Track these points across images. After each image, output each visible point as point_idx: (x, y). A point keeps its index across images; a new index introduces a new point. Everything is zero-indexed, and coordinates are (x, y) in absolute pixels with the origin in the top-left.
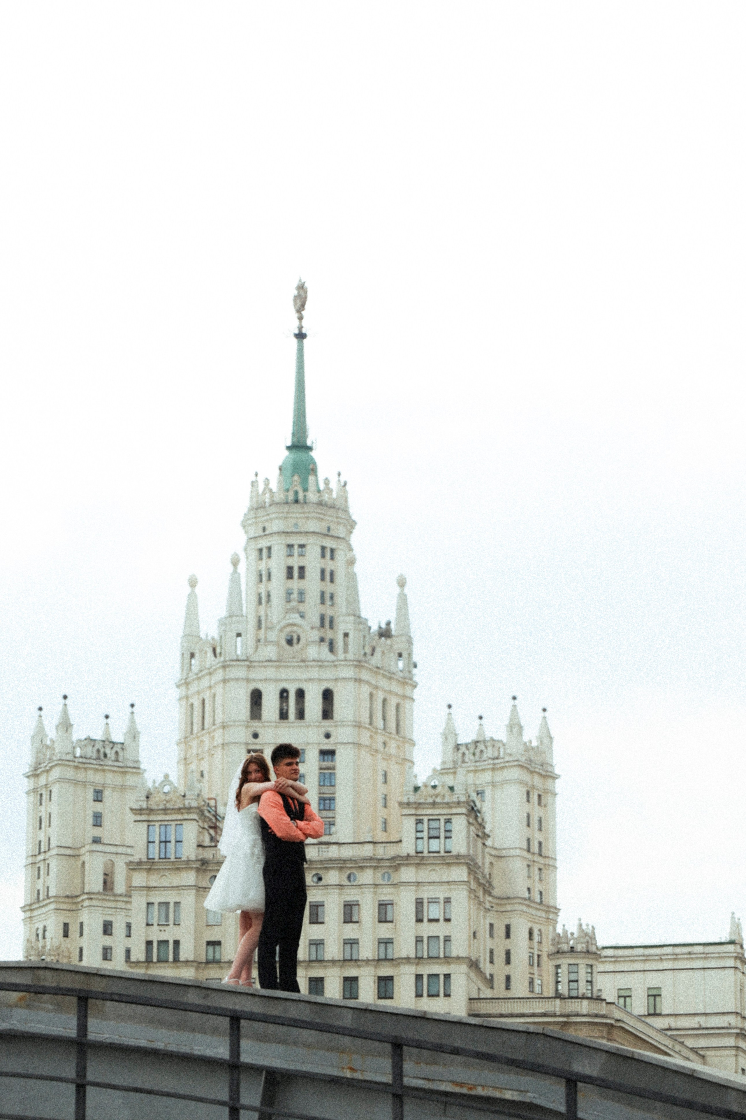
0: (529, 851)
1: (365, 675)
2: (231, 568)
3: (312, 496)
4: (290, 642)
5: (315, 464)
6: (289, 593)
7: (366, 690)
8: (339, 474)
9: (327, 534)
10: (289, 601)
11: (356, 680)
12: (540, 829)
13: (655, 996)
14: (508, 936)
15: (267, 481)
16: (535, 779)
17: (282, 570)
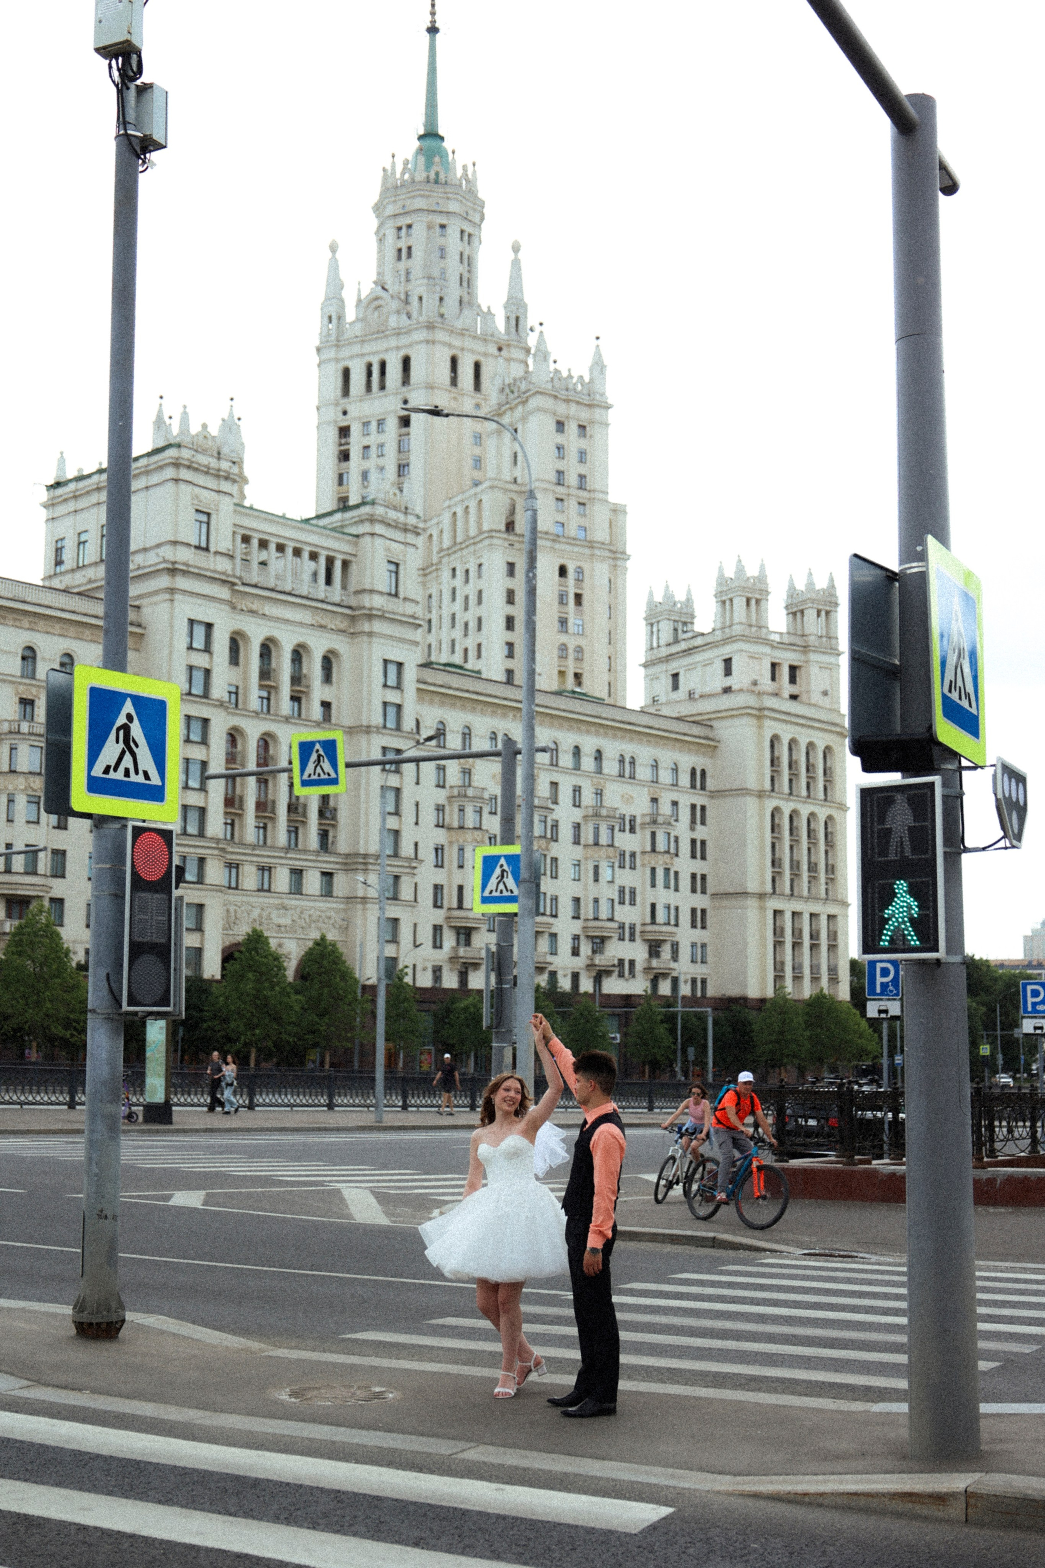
7: (441, 351)
10: (398, 282)
11: (427, 342)
16: (573, 409)
17: (391, 254)
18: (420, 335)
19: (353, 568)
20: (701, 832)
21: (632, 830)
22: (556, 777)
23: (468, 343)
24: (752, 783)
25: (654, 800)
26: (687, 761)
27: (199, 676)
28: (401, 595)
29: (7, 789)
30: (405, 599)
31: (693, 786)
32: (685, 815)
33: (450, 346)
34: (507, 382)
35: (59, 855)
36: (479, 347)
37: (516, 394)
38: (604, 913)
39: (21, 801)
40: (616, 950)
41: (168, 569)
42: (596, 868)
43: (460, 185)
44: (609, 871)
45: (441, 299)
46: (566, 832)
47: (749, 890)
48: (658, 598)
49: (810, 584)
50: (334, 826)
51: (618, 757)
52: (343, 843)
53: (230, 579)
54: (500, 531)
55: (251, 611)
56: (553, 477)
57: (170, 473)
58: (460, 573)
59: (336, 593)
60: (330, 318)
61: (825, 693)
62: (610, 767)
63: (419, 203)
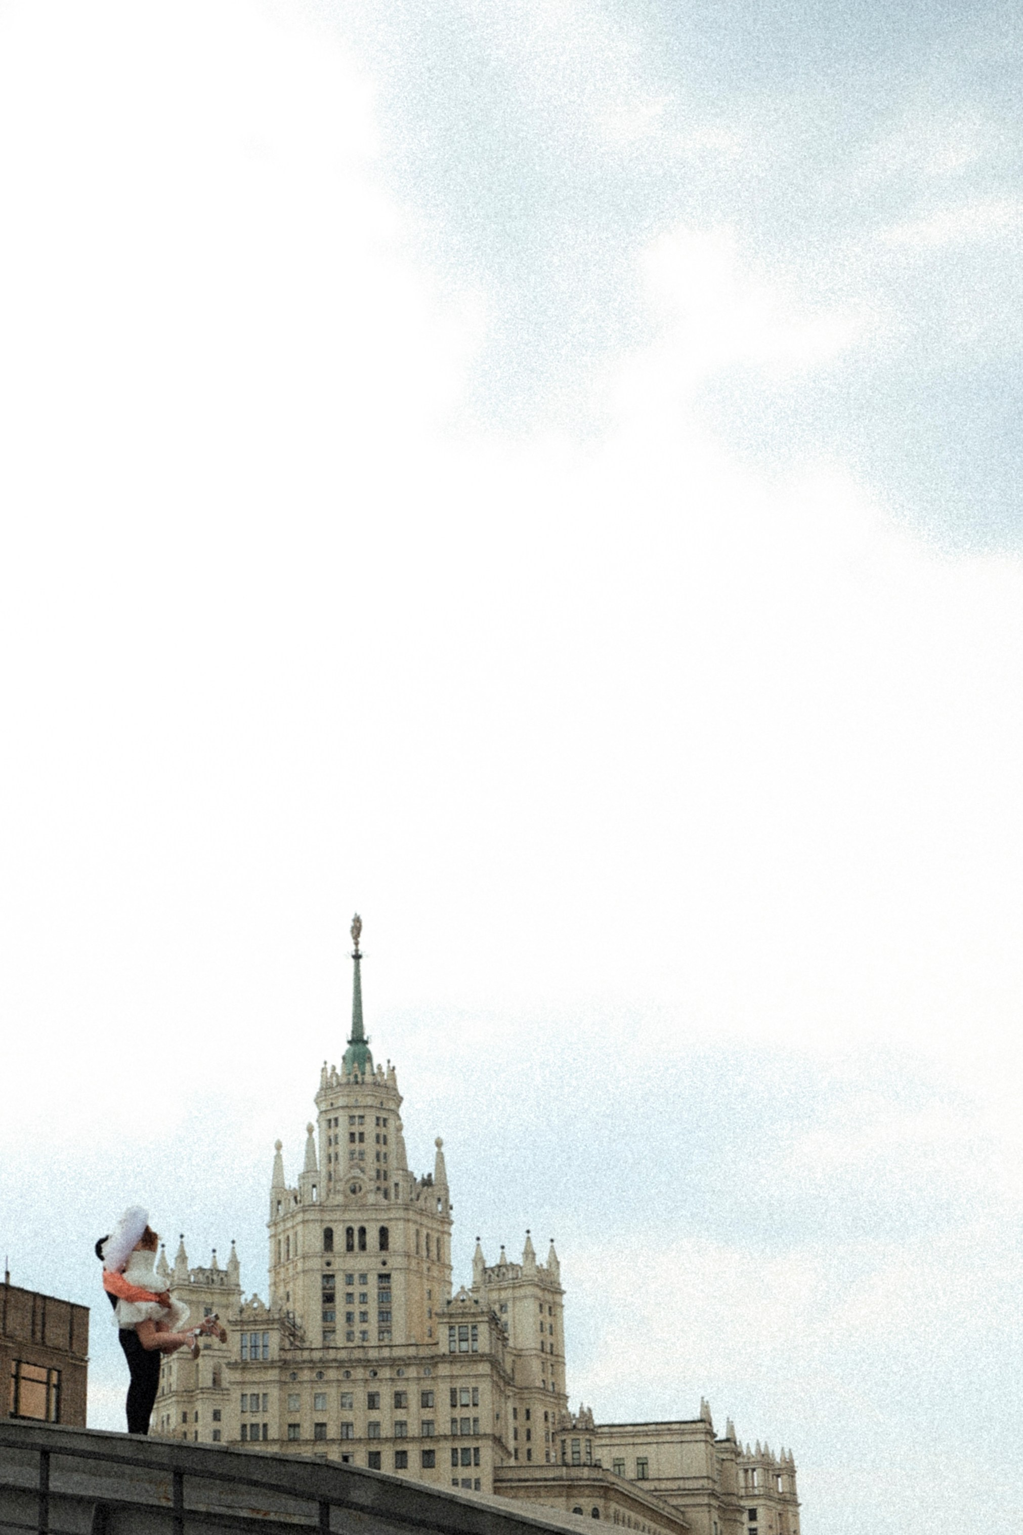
0: (543, 1350)
1: (411, 1215)
2: (306, 1135)
3: (368, 1078)
4: (354, 1191)
5: (370, 1053)
6: (352, 1153)
7: (413, 1227)
8: (389, 1061)
9: (381, 1107)
10: (352, 1159)
11: (405, 1220)
12: (551, 1334)
13: (643, 1464)
14: (528, 1418)
15: (334, 1068)
16: (546, 1295)
23: (424, 1220)
33: (416, 1222)
36: (429, 1223)
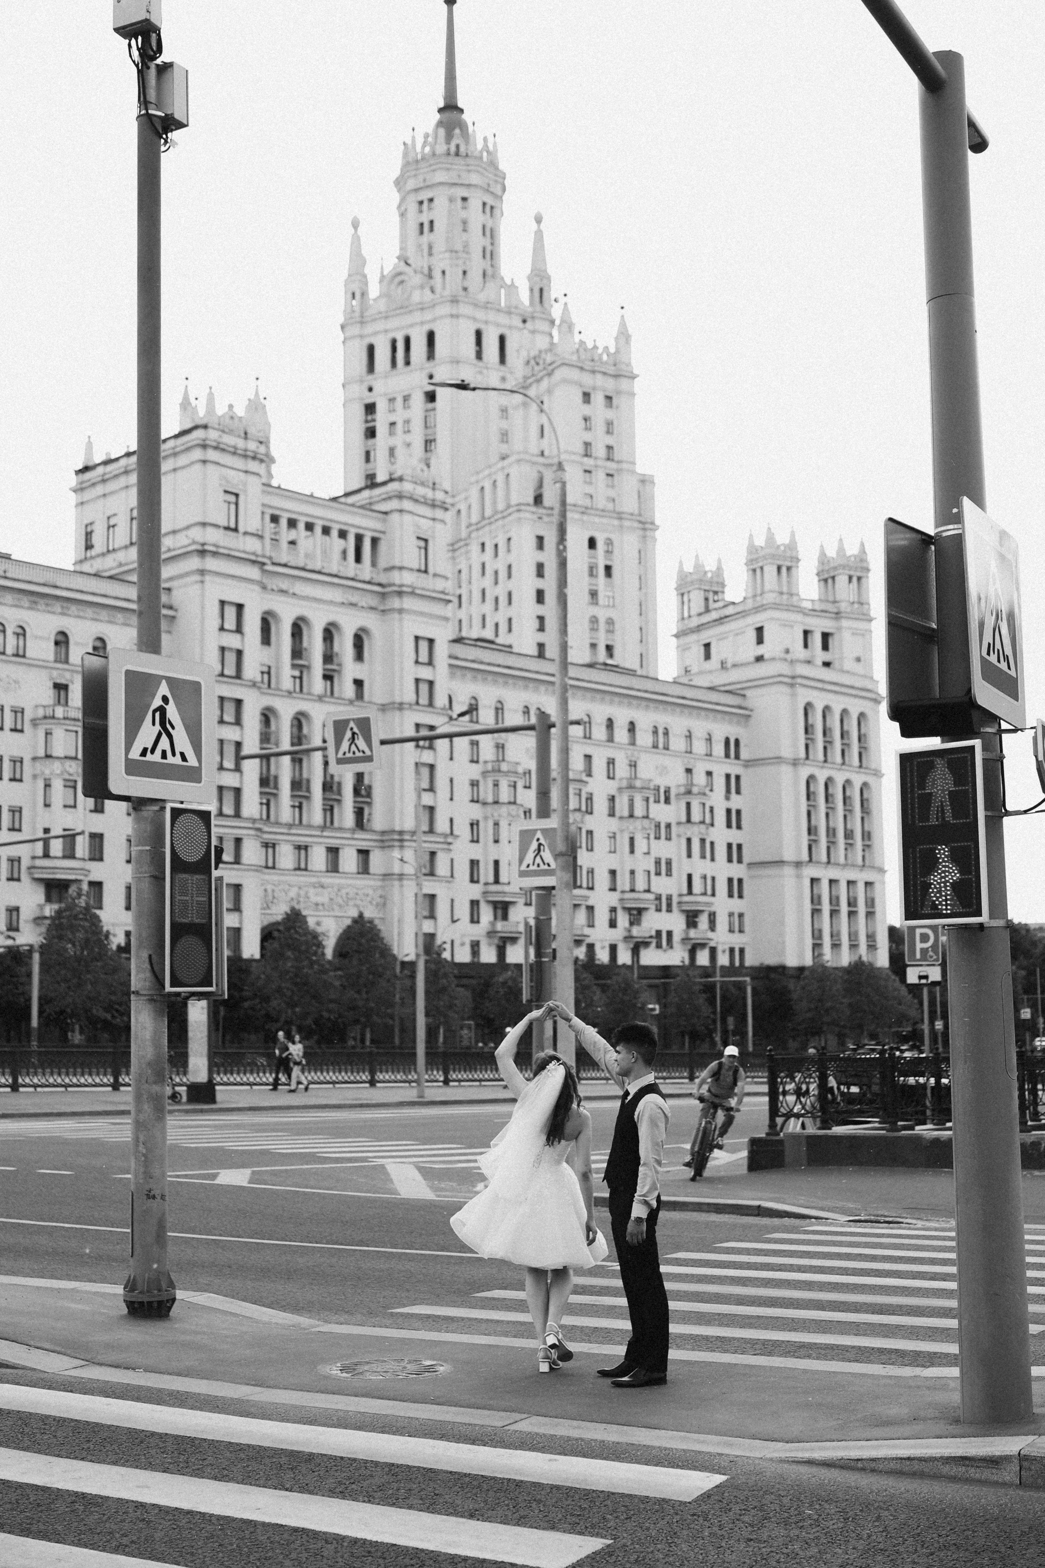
0: (588, 455)
6: (421, 248)
7: (465, 325)
9: (457, 183)
12: (608, 432)
16: (600, 380)
17: (413, 227)
18: (445, 309)
19: (383, 547)
20: (736, 802)
21: (667, 801)
22: (589, 751)
23: (492, 316)
24: (787, 752)
25: (689, 771)
26: (721, 730)
27: (231, 658)
28: (431, 570)
29: (43, 773)
30: (435, 575)
31: (727, 756)
32: (719, 783)
33: (475, 319)
34: (532, 354)
35: (97, 839)
36: (503, 319)
37: (541, 367)
38: (641, 885)
39: (58, 785)
40: (653, 922)
41: (198, 551)
42: (632, 840)
43: (481, 158)
44: (645, 841)
45: (465, 273)
46: (601, 805)
47: (785, 859)
48: (689, 568)
49: (841, 550)
50: (369, 804)
51: (651, 729)
52: (378, 819)
53: (260, 559)
54: (528, 505)
55: (282, 591)
56: (580, 449)
57: (197, 454)
58: (489, 548)
59: (366, 570)
60: (353, 294)
61: (858, 660)
62: (644, 738)
63: (440, 176)
